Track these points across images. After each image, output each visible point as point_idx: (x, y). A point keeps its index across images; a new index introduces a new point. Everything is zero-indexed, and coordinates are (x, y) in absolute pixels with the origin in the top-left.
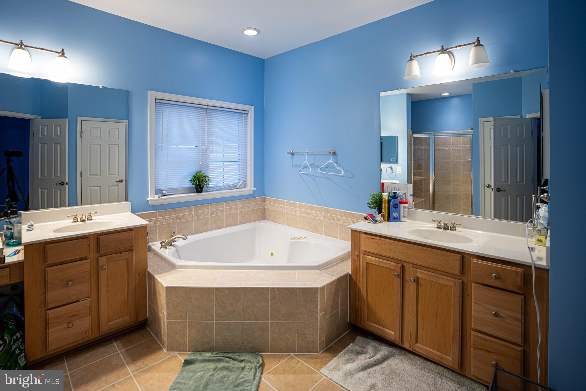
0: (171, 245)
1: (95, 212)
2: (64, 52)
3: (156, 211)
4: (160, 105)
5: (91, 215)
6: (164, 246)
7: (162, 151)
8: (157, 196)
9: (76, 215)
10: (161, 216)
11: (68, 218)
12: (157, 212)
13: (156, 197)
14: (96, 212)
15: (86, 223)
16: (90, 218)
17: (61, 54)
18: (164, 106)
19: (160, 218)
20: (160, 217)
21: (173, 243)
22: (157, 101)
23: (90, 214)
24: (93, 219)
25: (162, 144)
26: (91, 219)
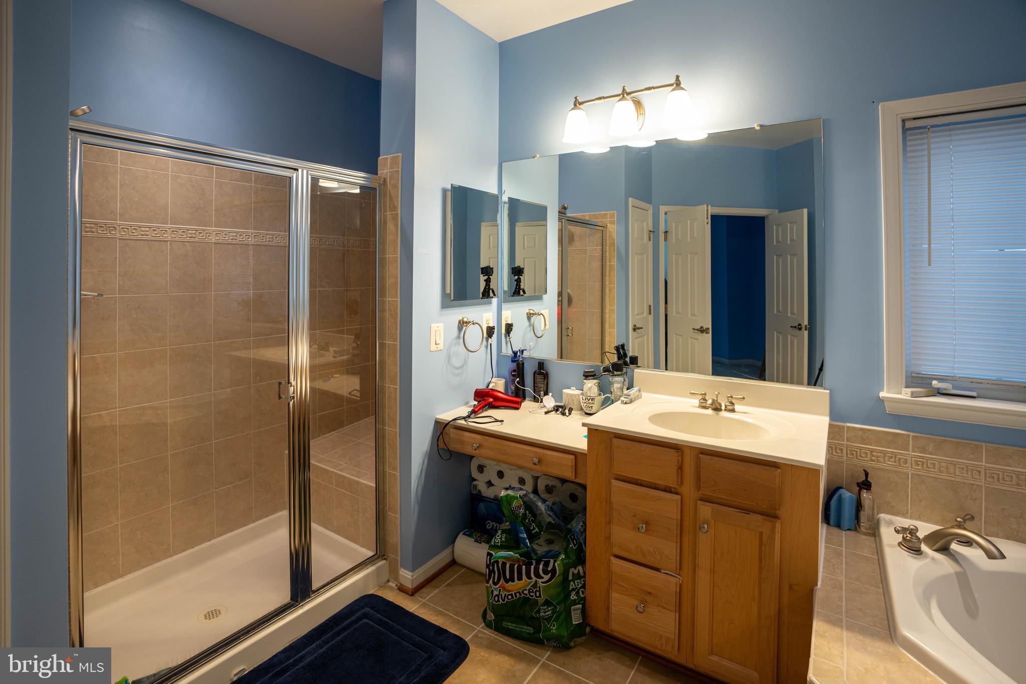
0: (944, 549)
1: (740, 397)
2: (680, 81)
3: (908, 433)
4: (922, 133)
5: (734, 401)
6: (910, 544)
7: (930, 265)
8: (909, 390)
9: (705, 394)
10: (924, 451)
11: (690, 395)
12: (908, 436)
13: (905, 394)
14: (744, 398)
15: (718, 414)
16: (731, 408)
17: (675, 85)
18: (932, 135)
19: (922, 457)
20: (920, 453)
21: (954, 546)
22: (908, 125)
23: (730, 399)
24: (736, 410)
25: (930, 244)
26: (733, 411)
